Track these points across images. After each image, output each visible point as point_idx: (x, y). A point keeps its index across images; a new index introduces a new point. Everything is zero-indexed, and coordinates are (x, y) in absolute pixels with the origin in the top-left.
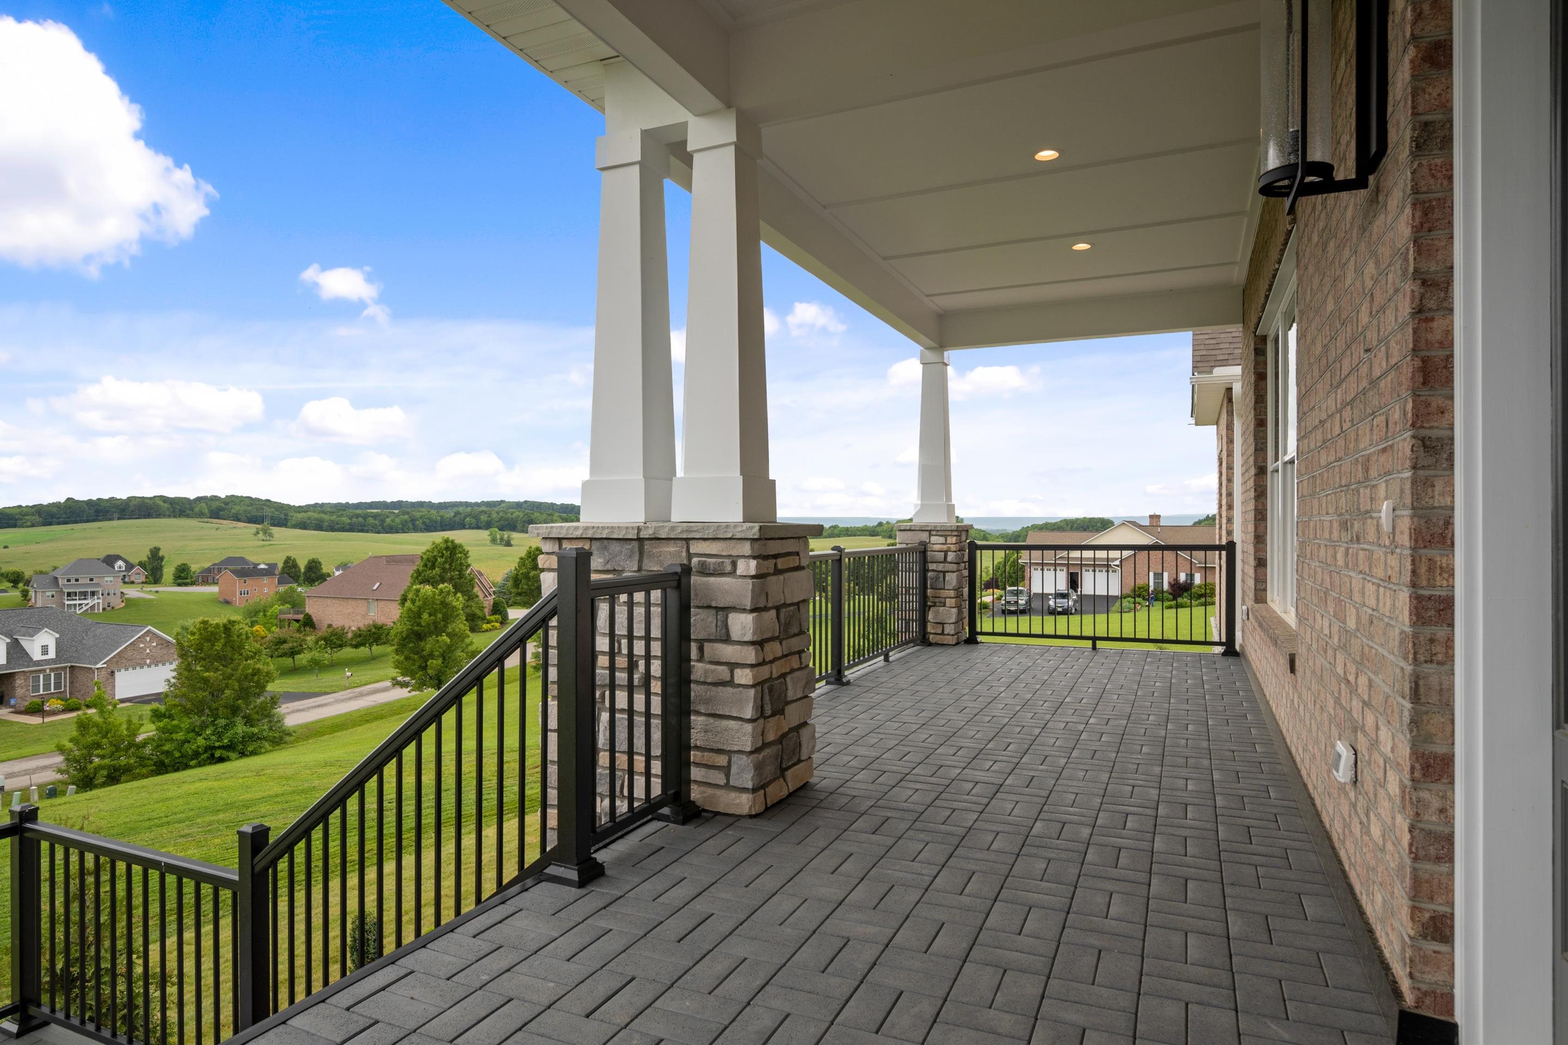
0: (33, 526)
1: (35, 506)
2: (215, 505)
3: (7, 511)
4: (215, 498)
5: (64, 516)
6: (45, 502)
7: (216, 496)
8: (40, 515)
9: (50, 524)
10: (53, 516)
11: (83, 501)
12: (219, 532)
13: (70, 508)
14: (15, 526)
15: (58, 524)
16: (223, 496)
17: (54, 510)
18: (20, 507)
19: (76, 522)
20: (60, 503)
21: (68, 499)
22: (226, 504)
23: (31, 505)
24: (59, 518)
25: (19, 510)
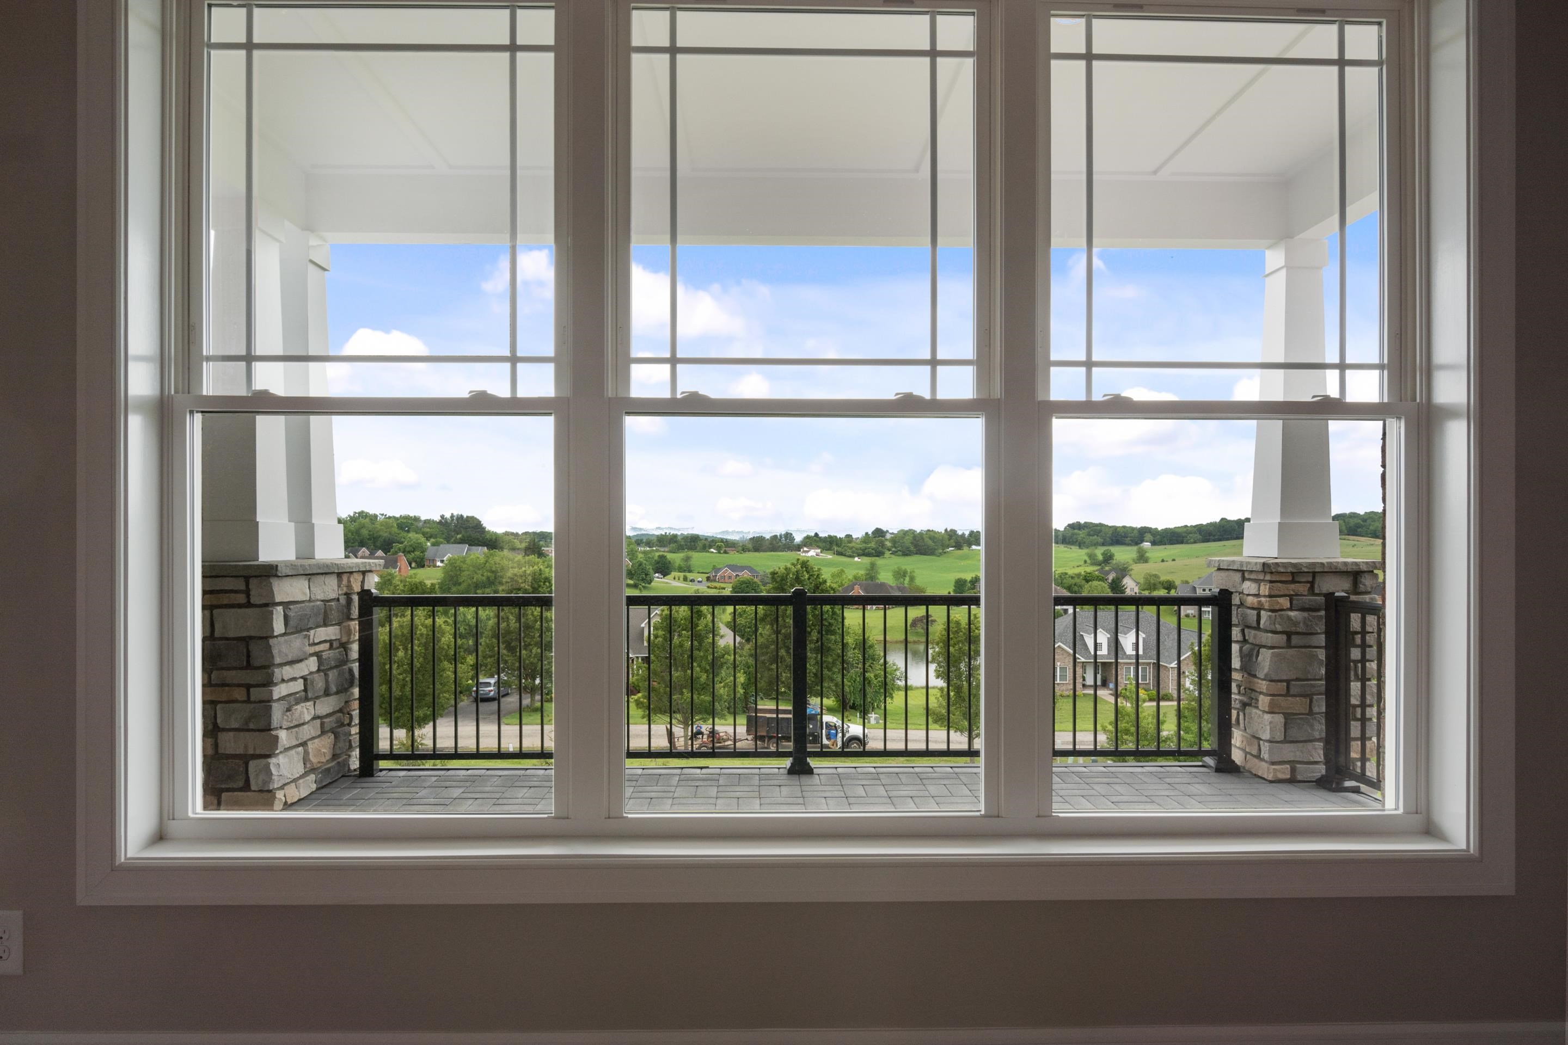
0: (1195, 542)
1: (1197, 525)
2: (1353, 522)
3: (1176, 530)
4: (1354, 515)
5: (1218, 534)
6: (1204, 522)
7: (1355, 514)
8: (1200, 534)
9: (1208, 541)
10: (1210, 534)
11: (1234, 521)
12: (1355, 549)
13: (1223, 527)
14: (1182, 543)
15: (1214, 541)
16: (1362, 513)
17: (1211, 529)
18: (1186, 526)
19: (1228, 539)
20: (1216, 522)
21: (1223, 519)
22: (1365, 521)
23: (1194, 525)
24: (1214, 536)
25: (1185, 529)
